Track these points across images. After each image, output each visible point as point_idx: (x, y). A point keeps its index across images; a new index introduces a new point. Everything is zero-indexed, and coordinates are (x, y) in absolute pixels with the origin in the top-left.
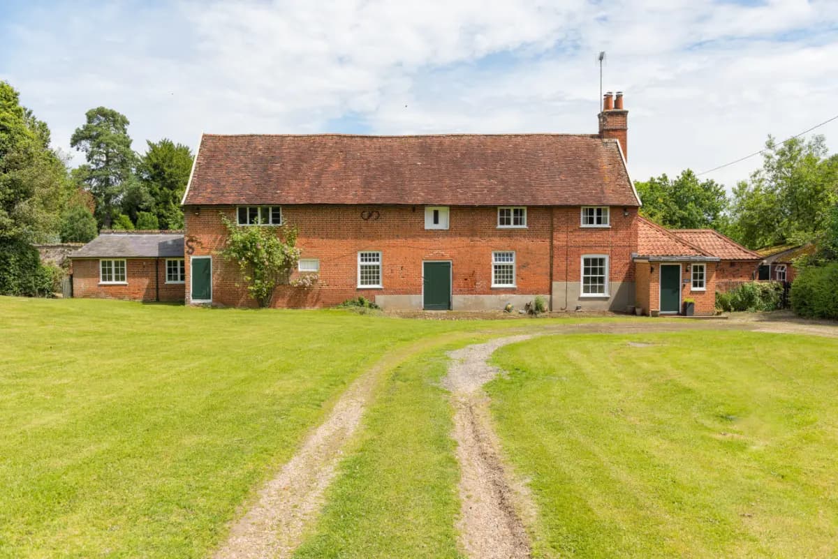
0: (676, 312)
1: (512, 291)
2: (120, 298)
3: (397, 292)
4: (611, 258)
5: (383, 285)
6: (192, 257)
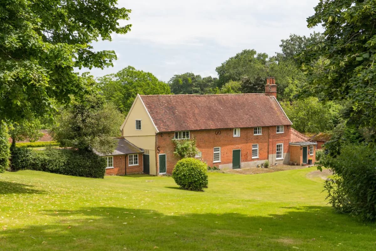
0: (306, 163)
1: (258, 159)
2: (111, 175)
3: (225, 163)
4: (284, 144)
5: (221, 160)
6: (159, 154)
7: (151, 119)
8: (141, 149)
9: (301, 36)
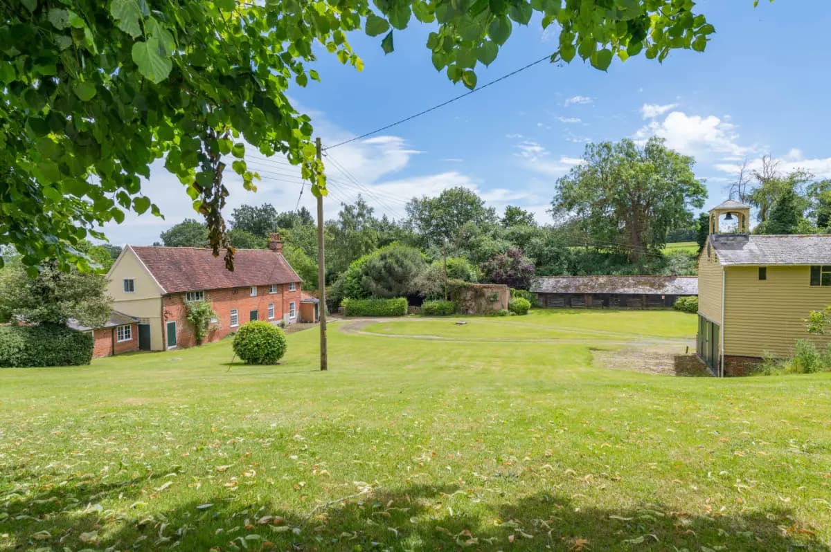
4: (296, 302)
5: (238, 324)
6: (168, 322)
7: (153, 277)
8: (135, 318)
9: (253, 207)
